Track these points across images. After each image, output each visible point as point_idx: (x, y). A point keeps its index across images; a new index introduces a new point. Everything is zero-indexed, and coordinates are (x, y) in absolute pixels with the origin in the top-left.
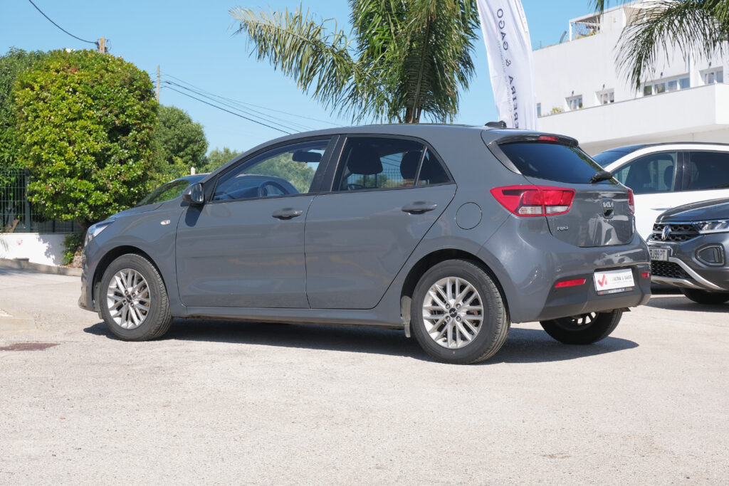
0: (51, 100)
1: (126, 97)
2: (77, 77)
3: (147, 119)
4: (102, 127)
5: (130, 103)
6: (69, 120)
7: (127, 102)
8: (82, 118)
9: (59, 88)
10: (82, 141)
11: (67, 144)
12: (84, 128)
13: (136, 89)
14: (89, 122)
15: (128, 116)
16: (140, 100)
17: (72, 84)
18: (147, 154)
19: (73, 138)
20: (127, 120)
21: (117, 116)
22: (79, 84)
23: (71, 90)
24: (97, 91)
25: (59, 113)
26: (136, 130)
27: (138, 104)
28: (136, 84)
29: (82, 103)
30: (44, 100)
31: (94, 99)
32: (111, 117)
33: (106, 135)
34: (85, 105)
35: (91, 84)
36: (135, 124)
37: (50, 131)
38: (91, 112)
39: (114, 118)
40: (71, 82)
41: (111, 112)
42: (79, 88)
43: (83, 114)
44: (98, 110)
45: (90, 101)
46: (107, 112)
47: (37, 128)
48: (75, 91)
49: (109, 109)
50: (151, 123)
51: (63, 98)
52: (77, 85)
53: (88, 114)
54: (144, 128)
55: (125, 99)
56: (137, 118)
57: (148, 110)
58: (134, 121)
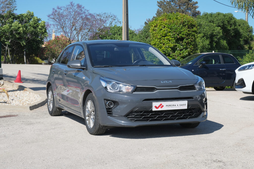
0: (157, 30)
1: (182, 28)
2: (165, 22)
3: (191, 35)
4: (173, 38)
5: (183, 30)
6: (162, 37)
7: (182, 29)
8: (167, 36)
9: (160, 26)
10: (167, 44)
11: (162, 45)
12: (167, 39)
13: (186, 25)
14: (169, 37)
15: (183, 34)
17: (163, 25)
18: (190, 47)
19: (164, 43)
20: (182, 36)
21: (178, 35)
22: (166, 24)
23: (163, 26)
24: (171, 27)
25: (160, 34)
26: (186, 39)
27: (187, 30)
28: (186, 23)
29: (166, 31)
30: (155, 30)
31: (170, 29)
32: (176, 35)
33: (175, 41)
34: (168, 31)
35: (170, 24)
36: (185, 37)
37: (157, 40)
38: (170, 34)
39: (177, 35)
40: (163, 24)
42: (166, 26)
43: (167, 35)
44: (172, 33)
45: (169, 30)
47: (154, 40)
48: (165, 27)
49: (175, 32)
50: (192, 36)
51: (161, 29)
52: (165, 25)
54: (190, 38)
55: (181, 29)
56: (186, 35)
57: (190, 32)
58: (185, 36)
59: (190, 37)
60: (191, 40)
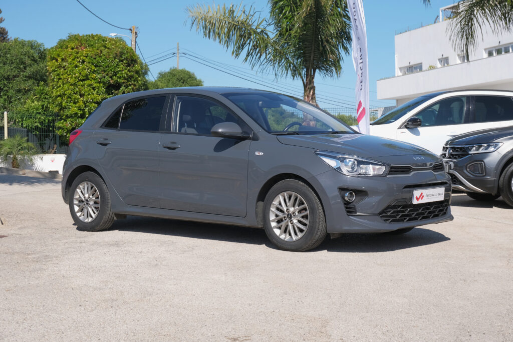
0: (68, 68)
1: (117, 65)
2: (85, 52)
3: (132, 79)
4: (101, 85)
5: (120, 69)
6: (80, 80)
7: (118, 68)
8: (89, 79)
9: (73, 60)
10: (89, 94)
11: (79, 97)
12: (90, 85)
13: (124, 59)
14: (93, 81)
15: (120, 78)
16: (127, 66)
17: (81, 57)
19: (83, 92)
20: (118, 80)
21: (111, 77)
22: (86, 57)
23: (81, 61)
24: (98, 62)
25: (74, 76)
26: (124, 86)
27: (126, 69)
29: (88, 69)
30: (64, 67)
31: (96, 66)
32: (107, 79)
33: (105, 90)
34: (90, 71)
35: (94, 57)
36: (124, 83)
37: (68, 88)
38: (94, 75)
39: (110, 79)
40: (81, 56)
41: (107, 75)
42: (87, 60)
43: (89, 77)
44: (99, 74)
45: (93, 68)
46: (105, 75)
47: (60, 86)
48: (83, 62)
49: (106, 73)
51: (76, 66)
52: (85, 58)
53: (92, 76)
54: (130, 85)
55: (116, 66)
56: (125, 79)
57: (132, 73)
58: (123, 81)
59: (133, 82)
60: (133, 88)
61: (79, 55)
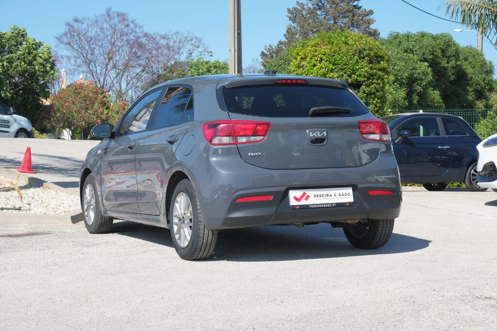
0: (306, 67)
1: (357, 62)
2: (323, 50)
3: (375, 77)
5: (359, 67)
7: (358, 66)
9: (311, 58)
13: (366, 56)
15: (360, 76)
16: (369, 64)
17: (319, 56)
18: (375, 102)
20: (358, 78)
21: (350, 76)
22: (324, 55)
23: (319, 59)
24: (336, 60)
26: (365, 85)
27: (367, 67)
28: (365, 53)
29: (326, 68)
30: (302, 67)
31: (334, 64)
32: (345, 77)
34: (328, 69)
35: (332, 54)
36: (364, 81)
38: (332, 74)
39: (347, 77)
40: (319, 54)
41: (345, 73)
42: (324, 58)
43: (327, 76)
44: (336, 72)
45: (331, 66)
46: (342, 73)
48: (321, 59)
49: (344, 71)
50: (378, 79)
51: (315, 65)
52: (323, 56)
53: (330, 75)
54: (373, 84)
55: (355, 64)
56: (365, 77)
57: (375, 71)
58: (363, 79)
59: (375, 81)
60: (375, 87)
61: (316, 53)
